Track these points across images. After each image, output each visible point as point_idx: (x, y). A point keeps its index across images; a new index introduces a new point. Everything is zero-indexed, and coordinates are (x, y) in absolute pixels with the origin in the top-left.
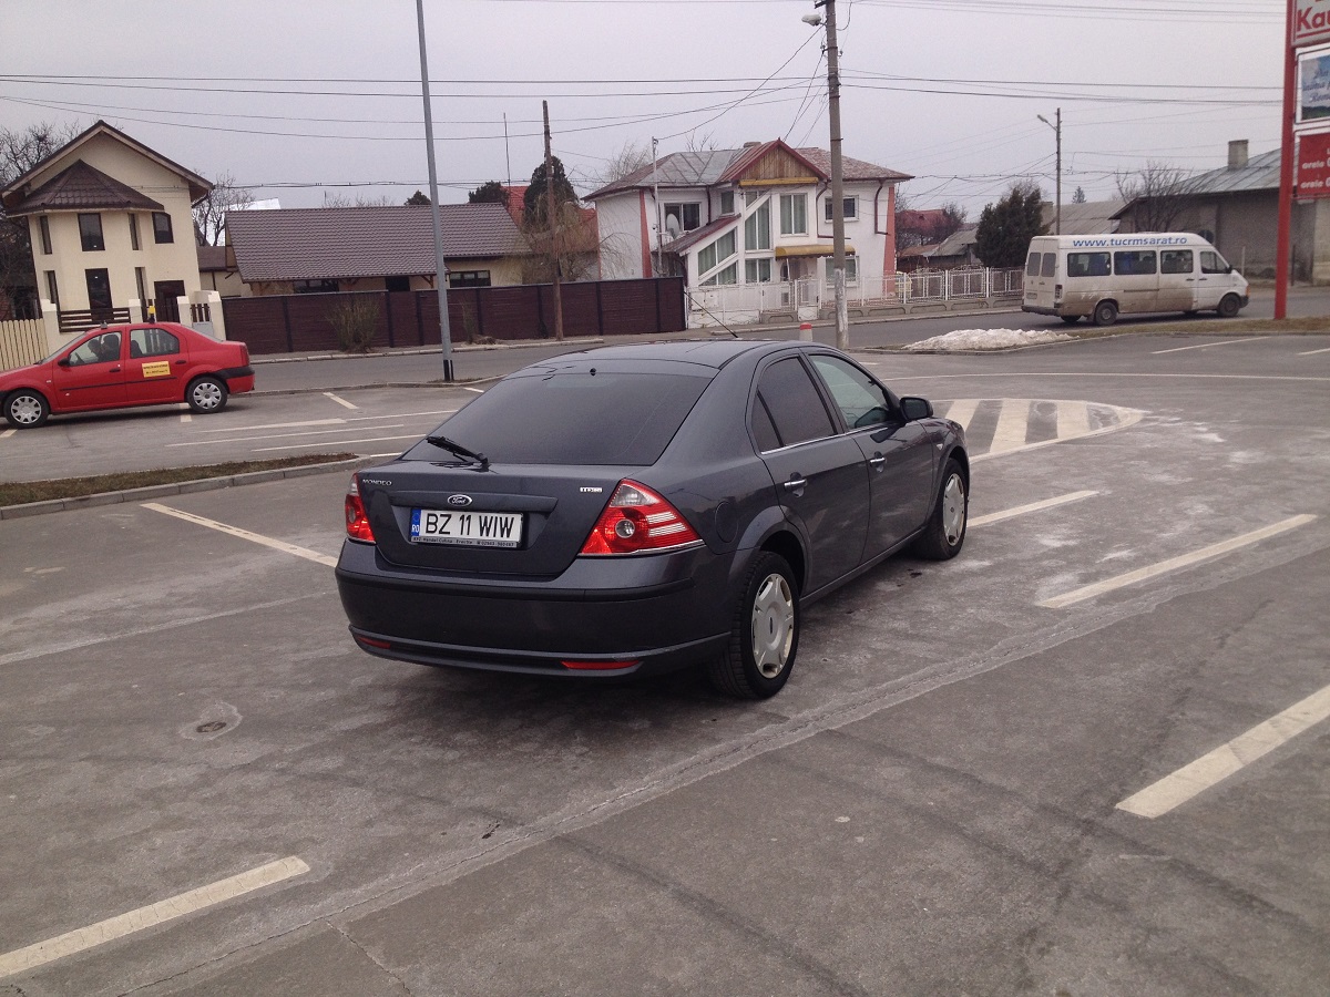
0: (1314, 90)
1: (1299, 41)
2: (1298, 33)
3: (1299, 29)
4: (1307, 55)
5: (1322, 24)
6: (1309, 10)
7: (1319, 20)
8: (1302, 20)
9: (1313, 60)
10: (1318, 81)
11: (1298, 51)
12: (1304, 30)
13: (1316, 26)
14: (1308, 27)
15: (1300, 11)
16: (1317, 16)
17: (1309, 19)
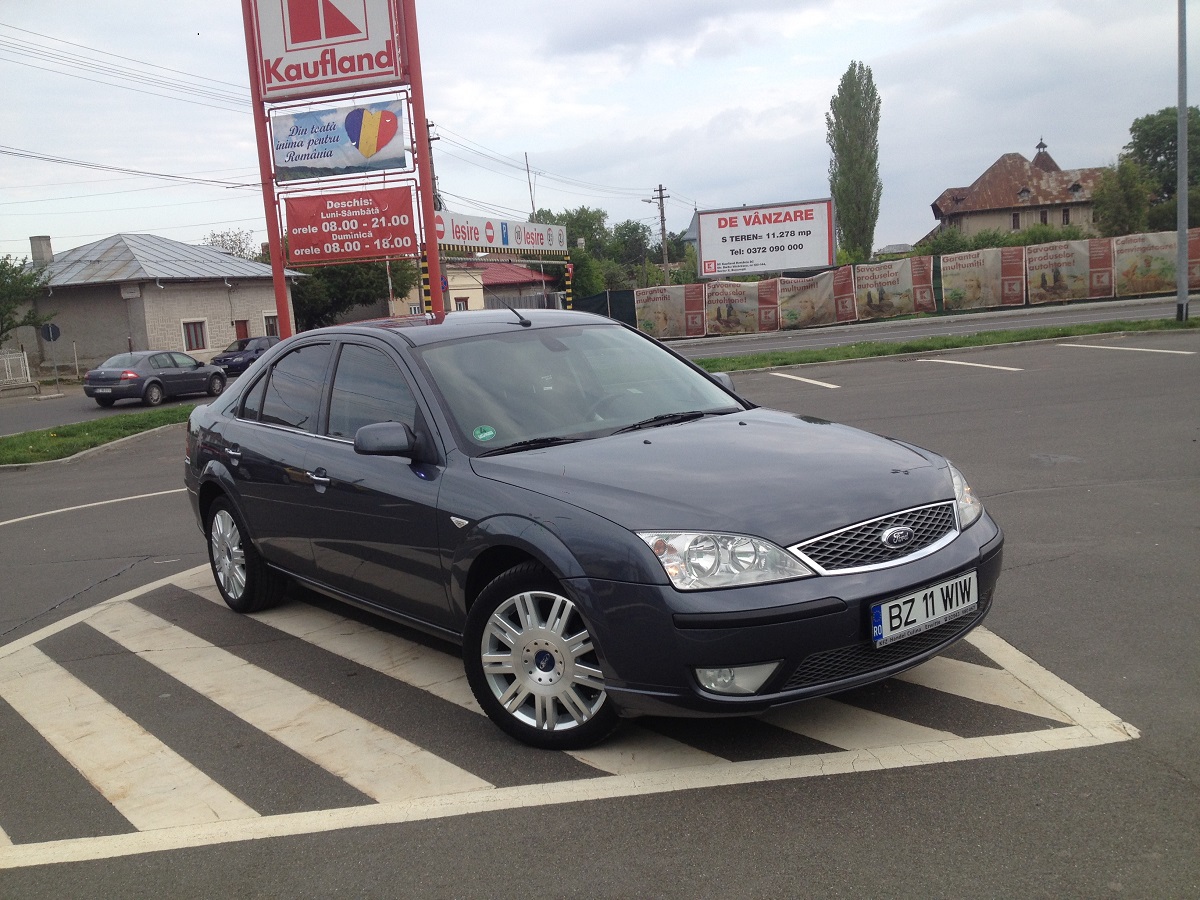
0: (290, 150)
1: (270, 94)
2: (268, 86)
3: (270, 81)
4: (277, 113)
5: (299, 76)
6: (279, 61)
7: (293, 73)
8: (272, 70)
9: (287, 117)
10: (293, 139)
11: (267, 106)
12: (275, 82)
13: (291, 78)
14: (280, 79)
15: (268, 62)
16: (289, 68)
17: (281, 70)
